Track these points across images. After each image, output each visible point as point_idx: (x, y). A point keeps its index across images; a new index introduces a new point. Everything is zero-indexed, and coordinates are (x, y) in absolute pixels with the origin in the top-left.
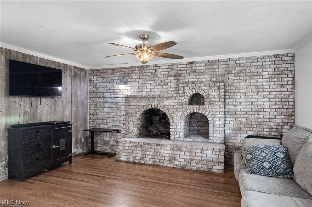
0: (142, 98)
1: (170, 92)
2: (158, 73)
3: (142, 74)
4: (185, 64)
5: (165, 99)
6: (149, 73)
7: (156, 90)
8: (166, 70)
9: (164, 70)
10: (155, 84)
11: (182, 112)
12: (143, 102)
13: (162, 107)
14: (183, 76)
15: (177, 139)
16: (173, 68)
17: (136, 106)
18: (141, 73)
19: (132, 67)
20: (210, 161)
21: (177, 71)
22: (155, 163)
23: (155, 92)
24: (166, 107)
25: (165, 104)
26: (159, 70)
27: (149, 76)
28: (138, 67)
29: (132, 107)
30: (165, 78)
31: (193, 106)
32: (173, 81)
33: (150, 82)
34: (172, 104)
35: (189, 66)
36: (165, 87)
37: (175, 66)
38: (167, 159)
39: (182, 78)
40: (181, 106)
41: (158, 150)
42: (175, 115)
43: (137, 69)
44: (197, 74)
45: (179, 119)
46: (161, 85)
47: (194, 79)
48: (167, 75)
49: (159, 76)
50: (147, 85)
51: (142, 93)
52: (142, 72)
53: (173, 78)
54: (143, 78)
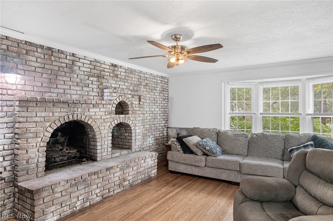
0: (58, 104)
1: (92, 98)
2: (76, 68)
3: (49, 62)
4: (108, 65)
5: (92, 106)
6: (62, 62)
7: (73, 92)
8: (87, 66)
9: (85, 65)
10: (71, 83)
11: (110, 123)
12: (59, 111)
13: (87, 118)
14: (106, 79)
15: (105, 158)
16: (96, 66)
17: (44, 117)
18: (46, 59)
19: (29, 42)
20: (150, 168)
21: (100, 71)
22: (105, 196)
23: (71, 94)
24: (93, 117)
25: (91, 114)
26: (78, 64)
27: (62, 69)
28: (42, 47)
29: (36, 119)
30: (86, 77)
31: (120, 115)
32: (95, 83)
33: (65, 79)
34: (100, 113)
35: (112, 69)
36: (85, 89)
37: (98, 64)
38: (117, 183)
39: (106, 81)
40: (109, 116)
41: (107, 177)
42: (102, 127)
43: (39, 50)
44: (119, 79)
45: (107, 132)
46: (80, 86)
47: (116, 85)
48: (89, 73)
49: (77, 71)
50: (58, 83)
51: (49, 94)
52: (50, 59)
53: (95, 79)
54: (52, 70)
